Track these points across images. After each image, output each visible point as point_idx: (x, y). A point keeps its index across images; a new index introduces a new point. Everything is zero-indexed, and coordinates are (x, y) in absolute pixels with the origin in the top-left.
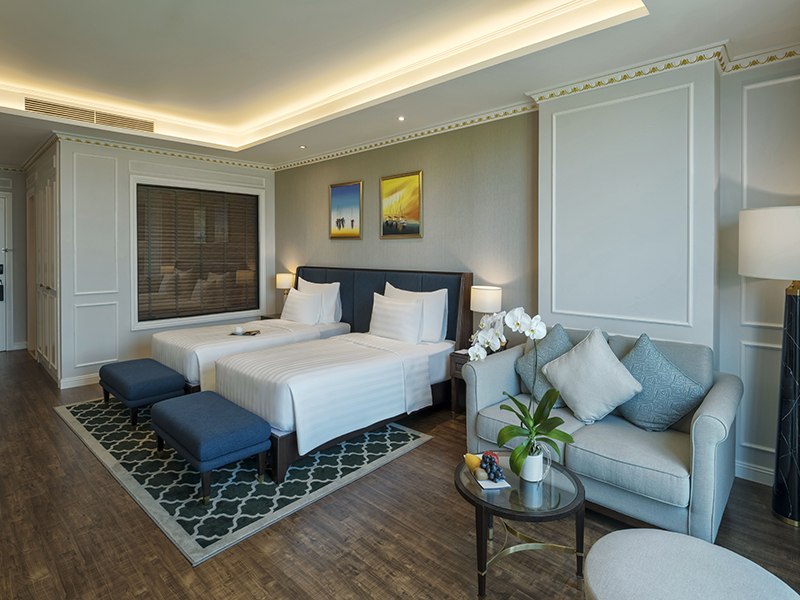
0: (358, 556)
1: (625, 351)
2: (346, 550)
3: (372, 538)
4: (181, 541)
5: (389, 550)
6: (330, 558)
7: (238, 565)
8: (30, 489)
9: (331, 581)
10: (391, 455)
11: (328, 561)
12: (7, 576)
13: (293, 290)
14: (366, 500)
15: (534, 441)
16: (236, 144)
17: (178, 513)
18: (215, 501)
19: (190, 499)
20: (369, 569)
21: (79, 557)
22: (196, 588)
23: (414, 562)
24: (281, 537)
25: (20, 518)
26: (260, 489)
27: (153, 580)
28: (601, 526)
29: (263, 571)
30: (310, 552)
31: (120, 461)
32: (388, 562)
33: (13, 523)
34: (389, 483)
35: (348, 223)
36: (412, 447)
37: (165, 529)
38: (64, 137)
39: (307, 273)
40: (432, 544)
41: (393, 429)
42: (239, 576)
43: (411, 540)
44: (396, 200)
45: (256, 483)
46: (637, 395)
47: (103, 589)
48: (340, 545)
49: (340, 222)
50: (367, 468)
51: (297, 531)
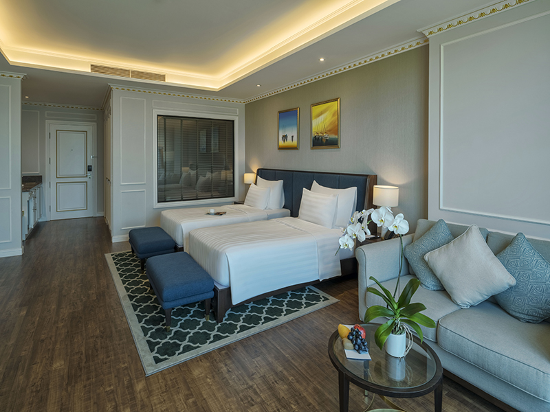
0: (258, 390)
1: (501, 247)
2: (250, 383)
3: (271, 377)
4: (144, 356)
5: (282, 389)
6: (237, 387)
7: (174, 381)
8: (74, 305)
9: (233, 407)
10: (304, 311)
11: (235, 390)
12: (41, 362)
13: (253, 185)
14: (276, 345)
15: (398, 322)
16: (216, 87)
17: (149, 335)
18: (175, 329)
19: (160, 326)
20: (263, 402)
21: (83, 357)
22: (143, 393)
23: (298, 404)
24: (208, 364)
25: (62, 324)
26: (206, 325)
27: (119, 382)
28: (470, 401)
29: (189, 389)
30: (224, 380)
31: (128, 293)
32: (279, 400)
33: (57, 327)
34: (296, 334)
35: (289, 138)
36: (321, 307)
37: (138, 345)
38: (115, 87)
39: (264, 174)
40: (316, 390)
41: (311, 291)
42: (172, 389)
43: (301, 384)
44: (322, 120)
45: (204, 320)
46: (511, 288)
47: (88, 382)
48: (246, 378)
49: (285, 138)
50: (283, 319)
51: (220, 361)
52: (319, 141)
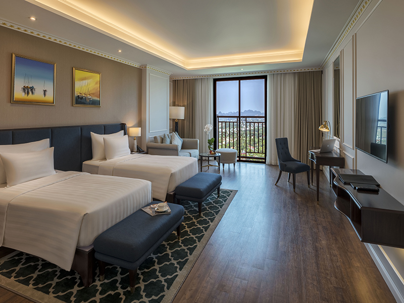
35: (38, 91)
44: (85, 84)
52: (82, 101)
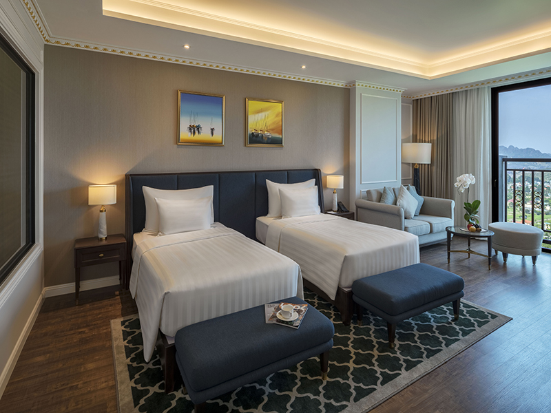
35: (205, 130)
49: (194, 129)
52: (258, 139)
